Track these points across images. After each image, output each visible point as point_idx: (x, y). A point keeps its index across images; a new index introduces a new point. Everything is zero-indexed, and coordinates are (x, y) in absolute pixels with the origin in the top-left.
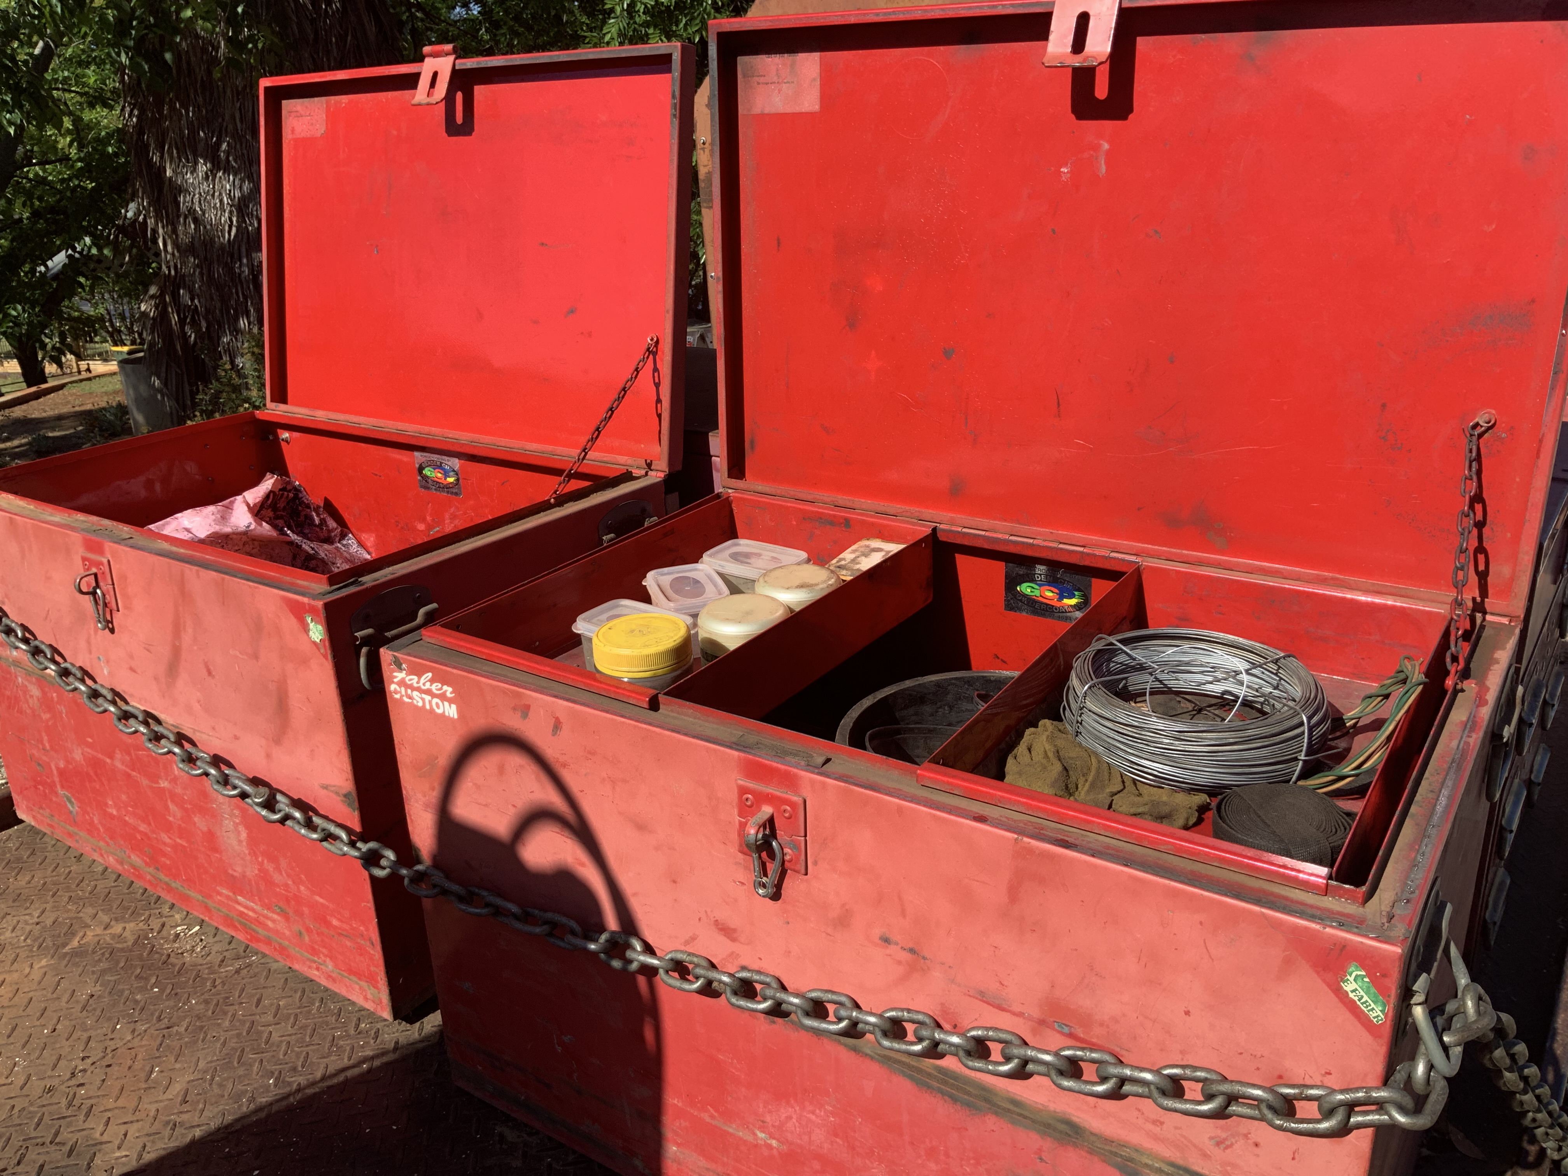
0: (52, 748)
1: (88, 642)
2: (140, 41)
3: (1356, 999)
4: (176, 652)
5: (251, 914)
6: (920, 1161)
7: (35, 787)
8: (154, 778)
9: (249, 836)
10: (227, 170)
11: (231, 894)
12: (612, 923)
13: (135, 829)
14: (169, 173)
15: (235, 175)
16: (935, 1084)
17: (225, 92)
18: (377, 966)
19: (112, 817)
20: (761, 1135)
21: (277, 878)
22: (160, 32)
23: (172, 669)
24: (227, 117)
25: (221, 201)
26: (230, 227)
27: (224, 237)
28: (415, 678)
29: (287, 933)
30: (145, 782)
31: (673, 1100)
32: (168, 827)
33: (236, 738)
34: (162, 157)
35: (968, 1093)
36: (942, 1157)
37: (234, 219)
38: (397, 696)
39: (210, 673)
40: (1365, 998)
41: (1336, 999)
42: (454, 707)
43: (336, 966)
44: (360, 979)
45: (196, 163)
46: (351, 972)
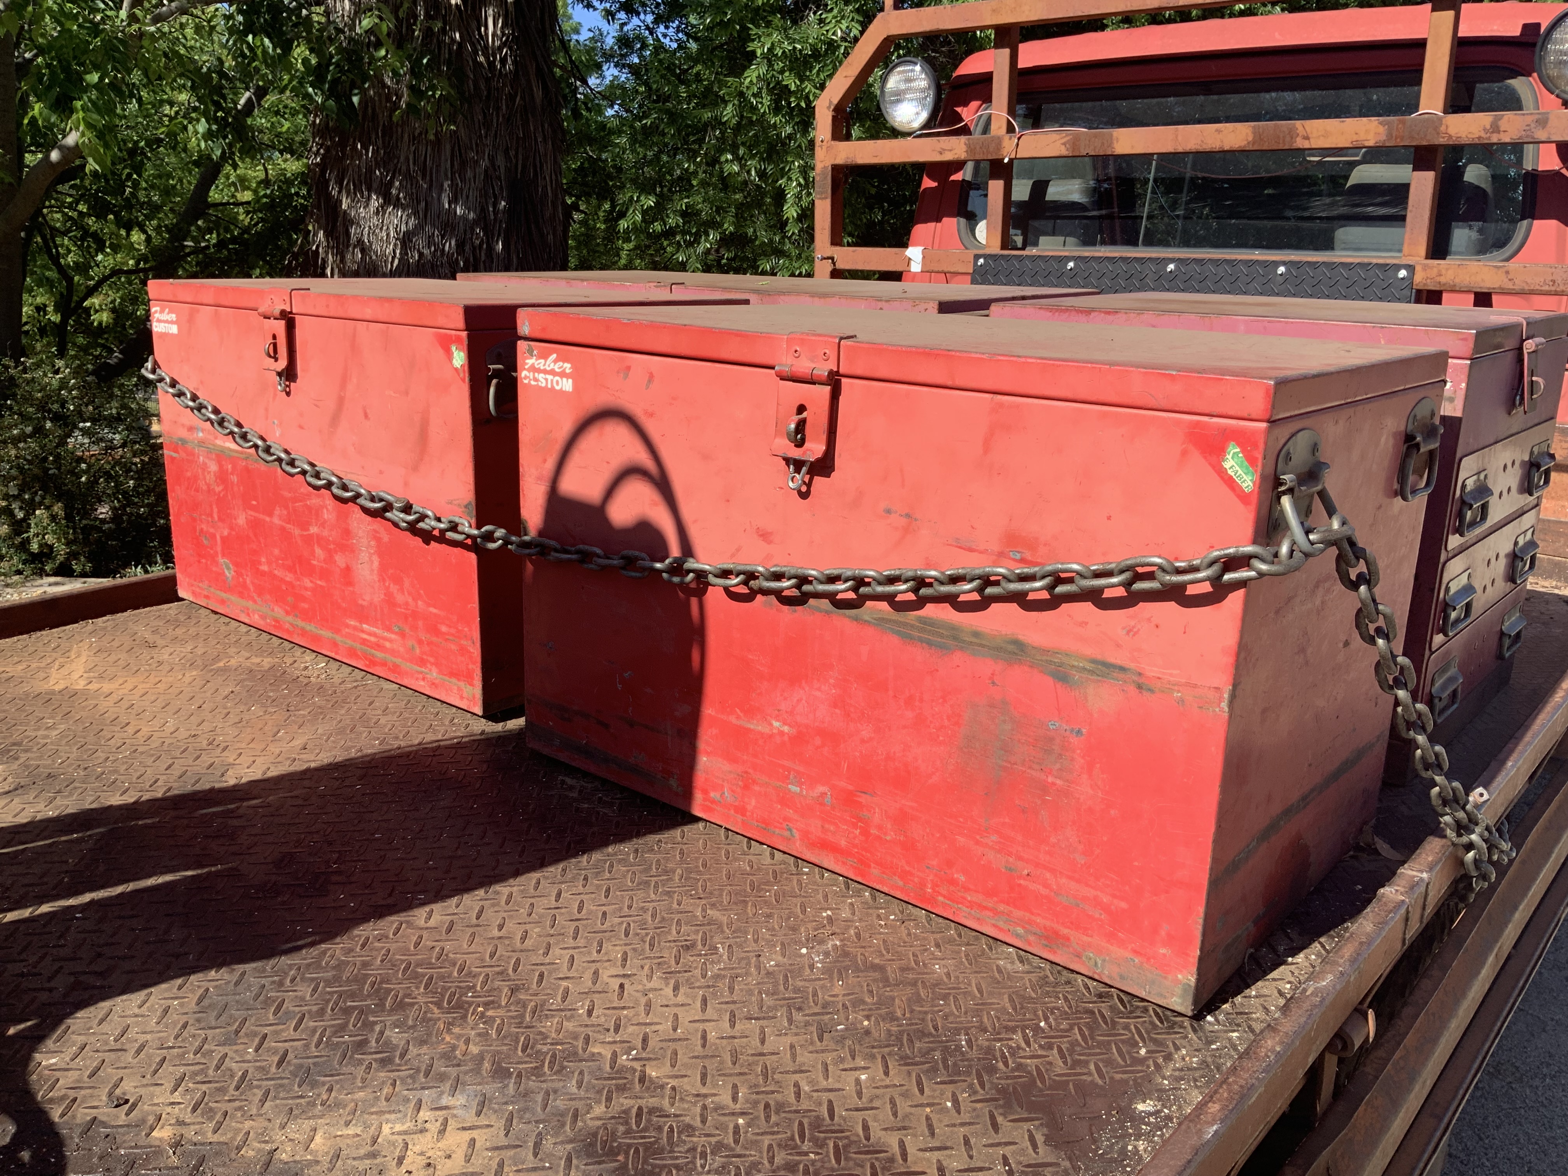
0: (220, 519)
1: (267, 410)
2: (335, 82)
3: (1232, 474)
4: (341, 401)
5: (373, 639)
6: (899, 713)
7: (199, 562)
8: (304, 526)
9: (381, 564)
10: (397, 204)
11: (358, 624)
12: (675, 551)
13: (282, 580)
14: (344, 206)
15: (403, 211)
16: (916, 634)
17: (402, 137)
18: (474, 663)
19: (263, 574)
20: (776, 724)
21: (400, 598)
22: (351, 76)
23: (335, 420)
24: (402, 159)
25: (388, 235)
26: (393, 258)
27: (386, 266)
28: (542, 361)
29: (402, 649)
30: (297, 532)
31: (708, 711)
32: (310, 571)
33: (381, 472)
34: (340, 192)
35: (941, 636)
36: (917, 703)
37: (398, 252)
38: (526, 381)
39: (366, 416)
40: (1240, 472)
41: (1218, 478)
42: (570, 381)
43: (440, 672)
44: (459, 680)
45: (369, 198)
46: (452, 674)
